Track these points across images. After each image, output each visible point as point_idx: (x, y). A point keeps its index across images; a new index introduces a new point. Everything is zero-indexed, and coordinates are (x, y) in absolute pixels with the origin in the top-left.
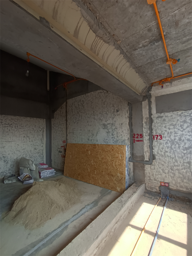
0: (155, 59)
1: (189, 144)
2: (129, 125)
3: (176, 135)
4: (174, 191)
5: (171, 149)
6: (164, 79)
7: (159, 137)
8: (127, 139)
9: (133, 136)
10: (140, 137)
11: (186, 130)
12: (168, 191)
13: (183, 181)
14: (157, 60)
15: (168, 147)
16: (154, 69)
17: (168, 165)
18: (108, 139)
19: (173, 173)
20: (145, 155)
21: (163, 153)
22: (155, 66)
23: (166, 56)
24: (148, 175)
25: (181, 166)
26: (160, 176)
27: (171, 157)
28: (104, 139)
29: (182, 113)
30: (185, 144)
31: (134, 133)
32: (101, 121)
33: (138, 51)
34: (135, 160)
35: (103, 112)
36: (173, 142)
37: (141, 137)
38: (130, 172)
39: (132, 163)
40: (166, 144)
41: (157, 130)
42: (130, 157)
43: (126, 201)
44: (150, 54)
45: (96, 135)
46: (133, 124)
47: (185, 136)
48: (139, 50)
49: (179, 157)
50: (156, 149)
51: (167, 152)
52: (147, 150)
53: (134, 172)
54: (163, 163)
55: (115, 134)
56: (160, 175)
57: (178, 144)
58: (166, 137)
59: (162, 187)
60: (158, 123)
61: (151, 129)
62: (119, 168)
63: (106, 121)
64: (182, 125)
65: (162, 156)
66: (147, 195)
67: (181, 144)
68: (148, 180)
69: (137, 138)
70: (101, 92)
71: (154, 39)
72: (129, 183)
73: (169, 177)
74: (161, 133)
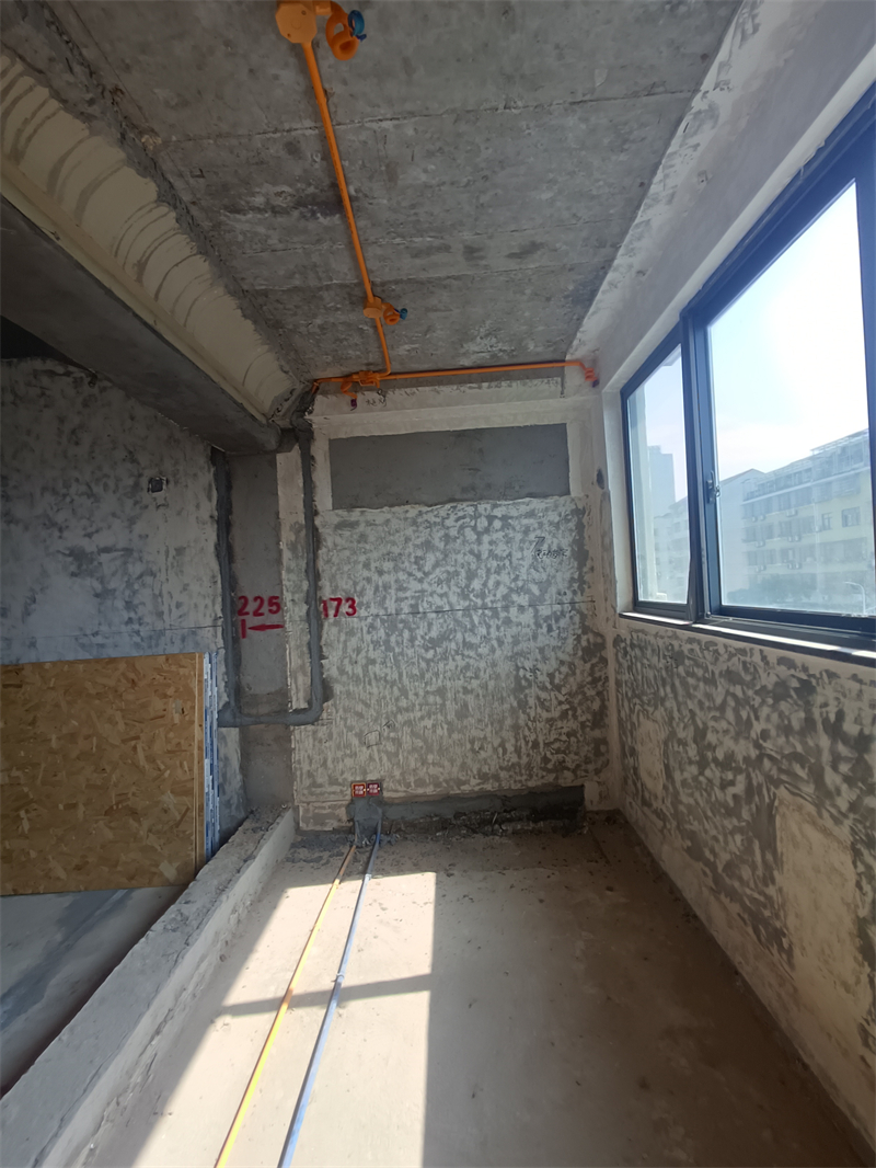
0: (320, 279)
1: (442, 627)
2: (218, 556)
3: (401, 594)
4: (398, 804)
5: (386, 650)
6: (357, 373)
7: (345, 608)
8: (208, 621)
9: (240, 606)
10: (270, 611)
11: (431, 577)
12: (380, 811)
13: (424, 762)
14: (328, 288)
15: (376, 644)
16: (318, 321)
17: (377, 713)
18: (104, 628)
19: (393, 740)
20: (294, 686)
21: (359, 670)
22: (323, 311)
23: (361, 284)
24: (306, 767)
25: (417, 707)
26: (349, 762)
27: (386, 681)
28: (81, 629)
29: (420, 513)
30: (430, 625)
31: (240, 595)
32: (57, 534)
33: (247, 221)
34: (249, 715)
35: (67, 486)
36: (391, 622)
37: (274, 608)
38: (228, 775)
39: (237, 729)
40: (369, 632)
41: (338, 576)
42: (224, 706)
43: (206, 913)
44: (300, 251)
45: (27, 613)
46: (237, 550)
47: (430, 599)
48: (250, 216)
49: (412, 677)
50: (334, 654)
51: (373, 662)
52: (300, 662)
53: (244, 769)
54: (360, 708)
55: (144, 604)
56: (351, 757)
57: (411, 630)
58: (368, 607)
59: (360, 804)
60: (339, 548)
61: (314, 575)
62: (167, 768)
63: (89, 535)
64: (422, 558)
65: (357, 680)
66: (303, 853)
67: (418, 628)
68: (306, 792)
69: (257, 613)
70: (52, 374)
71: (314, 196)
72: (224, 827)
73: (380, 759)
74: (353, 590)
